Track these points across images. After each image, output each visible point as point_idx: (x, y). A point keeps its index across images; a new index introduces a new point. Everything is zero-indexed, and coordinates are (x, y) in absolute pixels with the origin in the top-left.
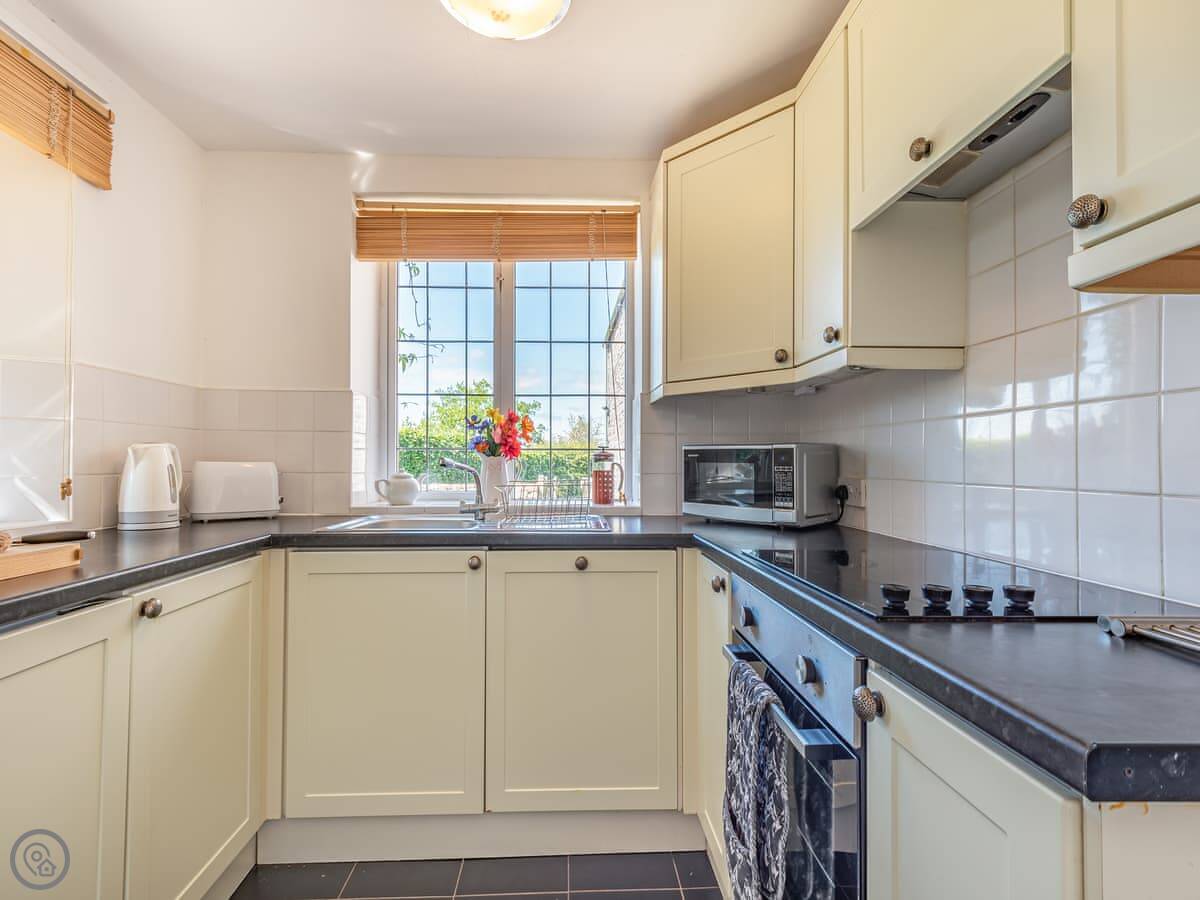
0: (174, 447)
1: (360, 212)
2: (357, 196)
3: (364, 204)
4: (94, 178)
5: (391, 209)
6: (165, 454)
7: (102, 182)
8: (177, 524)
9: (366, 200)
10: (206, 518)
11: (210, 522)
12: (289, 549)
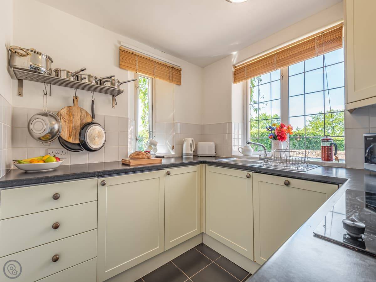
0: (192, 139)
1: (235, 70)
2: (234, 65)
3: (236, 67)
4: (178, 84)
5: (242, 66)
6: (190, 140)
7: (180, 84)
8: (193, 156)
9: (236, 66)
10: (200, 155)
11: (201, 156)
12: (207, 165)
